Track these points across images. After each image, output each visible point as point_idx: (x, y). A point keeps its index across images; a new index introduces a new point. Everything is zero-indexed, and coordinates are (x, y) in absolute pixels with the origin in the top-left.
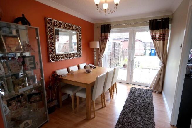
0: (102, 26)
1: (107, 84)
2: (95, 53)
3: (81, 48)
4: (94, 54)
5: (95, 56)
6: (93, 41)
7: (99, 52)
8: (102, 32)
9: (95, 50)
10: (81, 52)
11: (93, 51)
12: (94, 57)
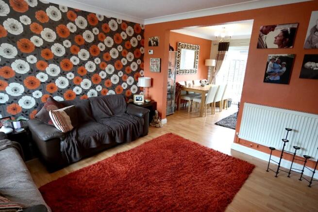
0: (220, 43)
1: (218, 95)
2: (210, 71)
3: (197, 65)
4: (208, 72)
5: (209, 73)
6: (209, 59)
7: (214, 70)
8: (219, 50)
9: (210, 68)
10: (197, 69)
11: (208, 69)
12: (208, 75)
